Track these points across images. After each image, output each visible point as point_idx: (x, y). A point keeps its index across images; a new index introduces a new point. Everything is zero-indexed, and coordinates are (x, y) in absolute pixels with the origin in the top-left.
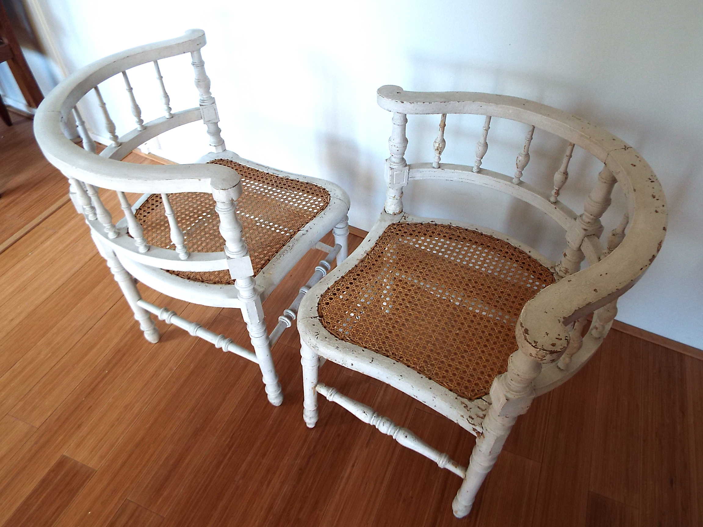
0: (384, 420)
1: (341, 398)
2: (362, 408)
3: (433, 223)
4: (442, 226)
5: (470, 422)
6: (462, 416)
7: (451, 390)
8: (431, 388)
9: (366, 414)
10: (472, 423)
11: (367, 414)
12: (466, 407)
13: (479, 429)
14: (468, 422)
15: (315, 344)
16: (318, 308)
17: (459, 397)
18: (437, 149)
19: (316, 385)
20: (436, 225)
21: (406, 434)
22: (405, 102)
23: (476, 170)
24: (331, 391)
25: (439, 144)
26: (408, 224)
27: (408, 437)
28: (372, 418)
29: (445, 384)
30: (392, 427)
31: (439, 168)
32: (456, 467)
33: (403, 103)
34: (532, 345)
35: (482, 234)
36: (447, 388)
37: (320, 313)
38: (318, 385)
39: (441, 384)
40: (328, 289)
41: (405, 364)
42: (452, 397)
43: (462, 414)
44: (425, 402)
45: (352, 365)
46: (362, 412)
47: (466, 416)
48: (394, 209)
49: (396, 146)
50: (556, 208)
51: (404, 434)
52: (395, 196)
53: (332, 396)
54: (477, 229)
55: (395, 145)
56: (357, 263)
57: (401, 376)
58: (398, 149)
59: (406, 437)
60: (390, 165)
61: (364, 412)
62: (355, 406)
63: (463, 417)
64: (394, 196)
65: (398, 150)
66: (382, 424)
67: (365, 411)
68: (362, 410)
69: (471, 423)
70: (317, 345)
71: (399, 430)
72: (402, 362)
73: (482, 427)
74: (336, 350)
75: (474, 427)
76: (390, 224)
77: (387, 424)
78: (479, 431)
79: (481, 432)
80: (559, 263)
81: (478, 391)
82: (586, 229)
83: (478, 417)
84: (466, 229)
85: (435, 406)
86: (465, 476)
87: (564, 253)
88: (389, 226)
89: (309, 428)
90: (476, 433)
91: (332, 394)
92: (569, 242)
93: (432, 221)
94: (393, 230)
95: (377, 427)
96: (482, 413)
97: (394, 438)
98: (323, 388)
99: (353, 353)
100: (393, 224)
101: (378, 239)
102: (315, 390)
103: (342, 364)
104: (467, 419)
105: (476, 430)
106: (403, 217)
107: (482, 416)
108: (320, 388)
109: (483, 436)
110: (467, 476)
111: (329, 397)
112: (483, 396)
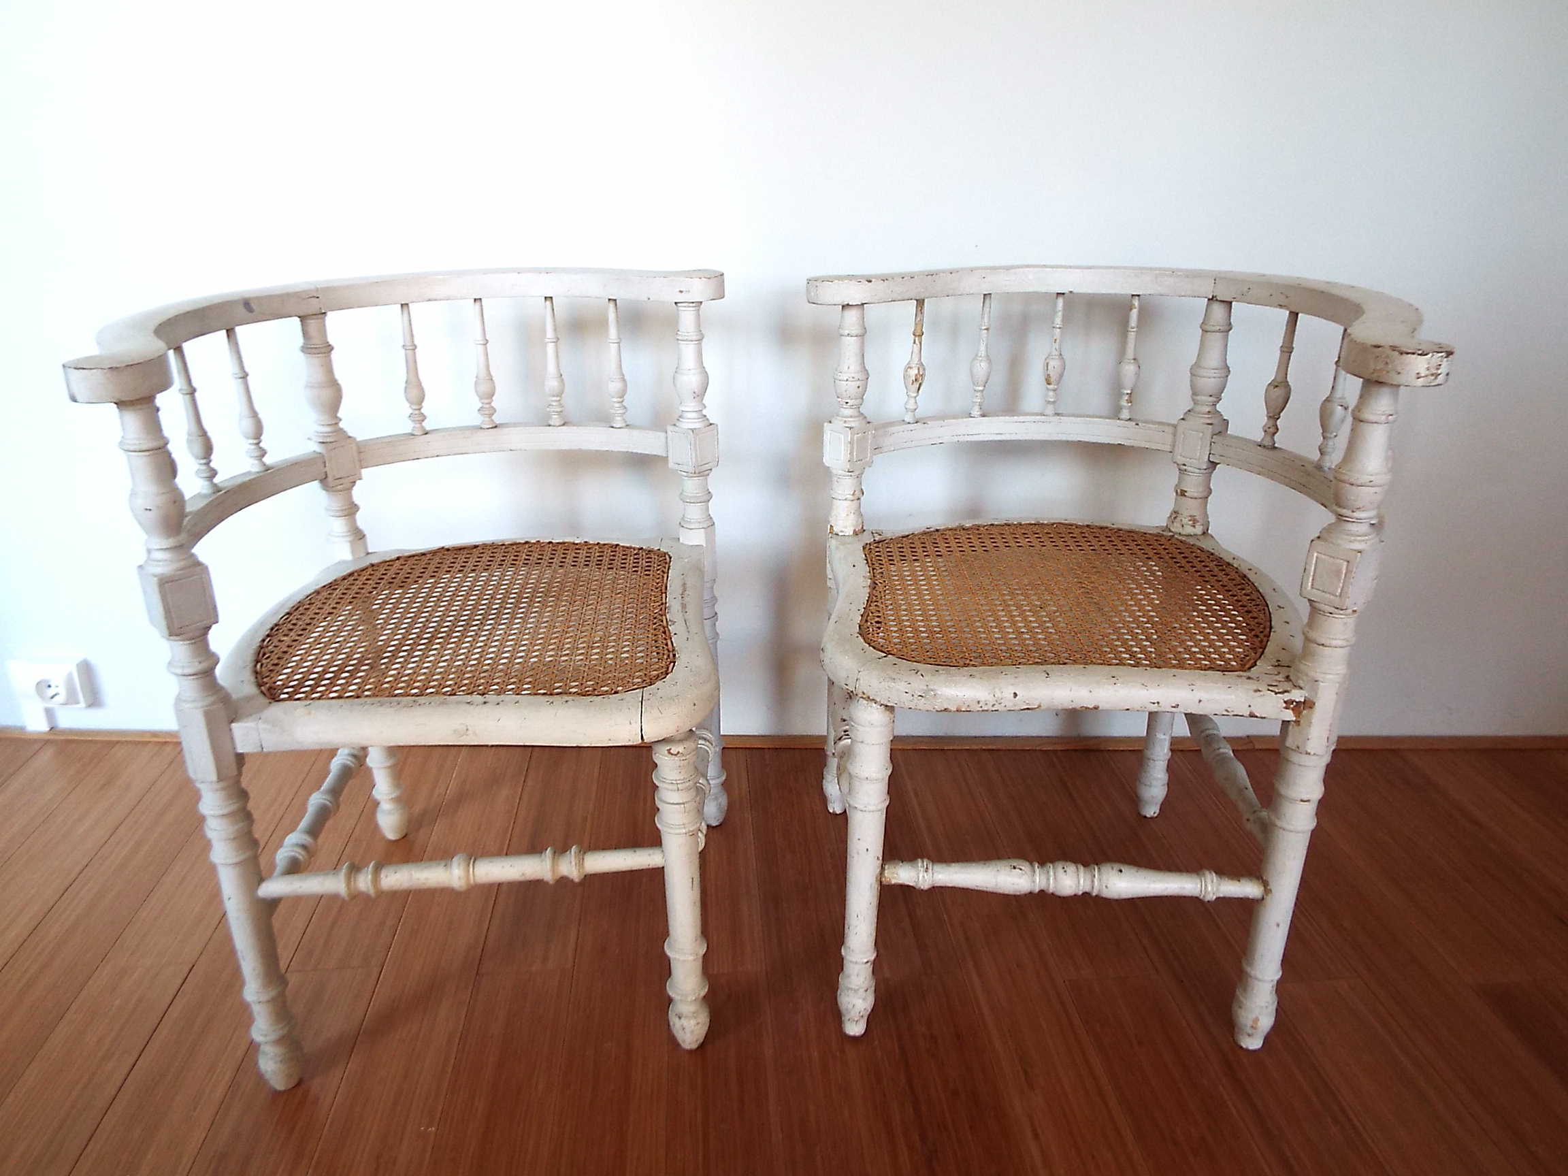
0: (1059, 865)
1: (948, 867)
2: (1005, 862)
3: (931, 529)
4: (949, 530)
5: (1277, 691)
6: (1257, 691)
7: (1204, 671)
9: (1021, 869)
10: (1280, 691)
11: (1023, 868)
12: (1249, 678)
13: (1297, 695)
14: (1273, 693)
15: (925, 688)
16: (873, 647)
17: (1226, 673)
18: (916, 380)
19: (883, 868)
21: (1117, 866)
22: (873, 280)
23: (979, 413)
24: (923, 862)
25: (919, 369)
26: (892, 538)
27: (1123, 870)
28: (1034, 872)
29: (1187, 666)
30: (1081, 868)
31: (917, 422)
32: (1239, 881)
33: (870, 282)
34: (1419, 355)
35: (1022, 525)
37: (886, 652)
38: (886, 867)
40: (860, 625)
43: (1255, 688)
44: (1178, 706)
45: (1015, 695)
46: (1008, 869)
47: (1263, 687)
48: (854, 524)
49: (856, 378)
50: (1137, 424)
51: (1113, 868)
52: (855, 491)
53: (930, 871)
55: (853, 375)
56: (869, 591)
57: (1113, 677)
58: (858, 383)
59: (1121, 871)
60: (845, 422)
61: (1015, 868)
62: (989, 867)
63: (1259, 691)
64: (852, 493)
65: (859, 387)
66: (1060, 871)
67: (1015, 864)
68: (1007, 866)
69: (1279, 693)
71: (1099, 870)
73: (1301, 688)
74: (971, 679)
75: (1287, 697)
76: (863, 544)
77: (1071, 868)
78: (1297, 700)
79: (1303, 700)
80: (1174, 516)
81: (1242, 661)
82: (1210, 422)
83: (1280, 681)
84: (992, 525)
85: (1200, 701)
86: (1265, 884)
87: (1179, 491)
88: (864, 548)
89: (854, 1038)
90: (1293, 709)
91: (927, 868)
92: (1184, 465)
93: (928, 528)
94: (878, 550)
95: (1051, 891)
96: (1280, 678)
97: (1094, 894)
98: (901, 866)
99: (1006, 674)
100: (867, 544)
101: (866, 562)
102: (881, 882)
103: (993, 705)
104: (1269, 690)
105: (1292, 702)
106: (875, 535)
107: (1283, 680)
108: (894, 870)
109: (1308, 704)
110: (1270, 883)
111: (924, 877)
112: (1256, 662)
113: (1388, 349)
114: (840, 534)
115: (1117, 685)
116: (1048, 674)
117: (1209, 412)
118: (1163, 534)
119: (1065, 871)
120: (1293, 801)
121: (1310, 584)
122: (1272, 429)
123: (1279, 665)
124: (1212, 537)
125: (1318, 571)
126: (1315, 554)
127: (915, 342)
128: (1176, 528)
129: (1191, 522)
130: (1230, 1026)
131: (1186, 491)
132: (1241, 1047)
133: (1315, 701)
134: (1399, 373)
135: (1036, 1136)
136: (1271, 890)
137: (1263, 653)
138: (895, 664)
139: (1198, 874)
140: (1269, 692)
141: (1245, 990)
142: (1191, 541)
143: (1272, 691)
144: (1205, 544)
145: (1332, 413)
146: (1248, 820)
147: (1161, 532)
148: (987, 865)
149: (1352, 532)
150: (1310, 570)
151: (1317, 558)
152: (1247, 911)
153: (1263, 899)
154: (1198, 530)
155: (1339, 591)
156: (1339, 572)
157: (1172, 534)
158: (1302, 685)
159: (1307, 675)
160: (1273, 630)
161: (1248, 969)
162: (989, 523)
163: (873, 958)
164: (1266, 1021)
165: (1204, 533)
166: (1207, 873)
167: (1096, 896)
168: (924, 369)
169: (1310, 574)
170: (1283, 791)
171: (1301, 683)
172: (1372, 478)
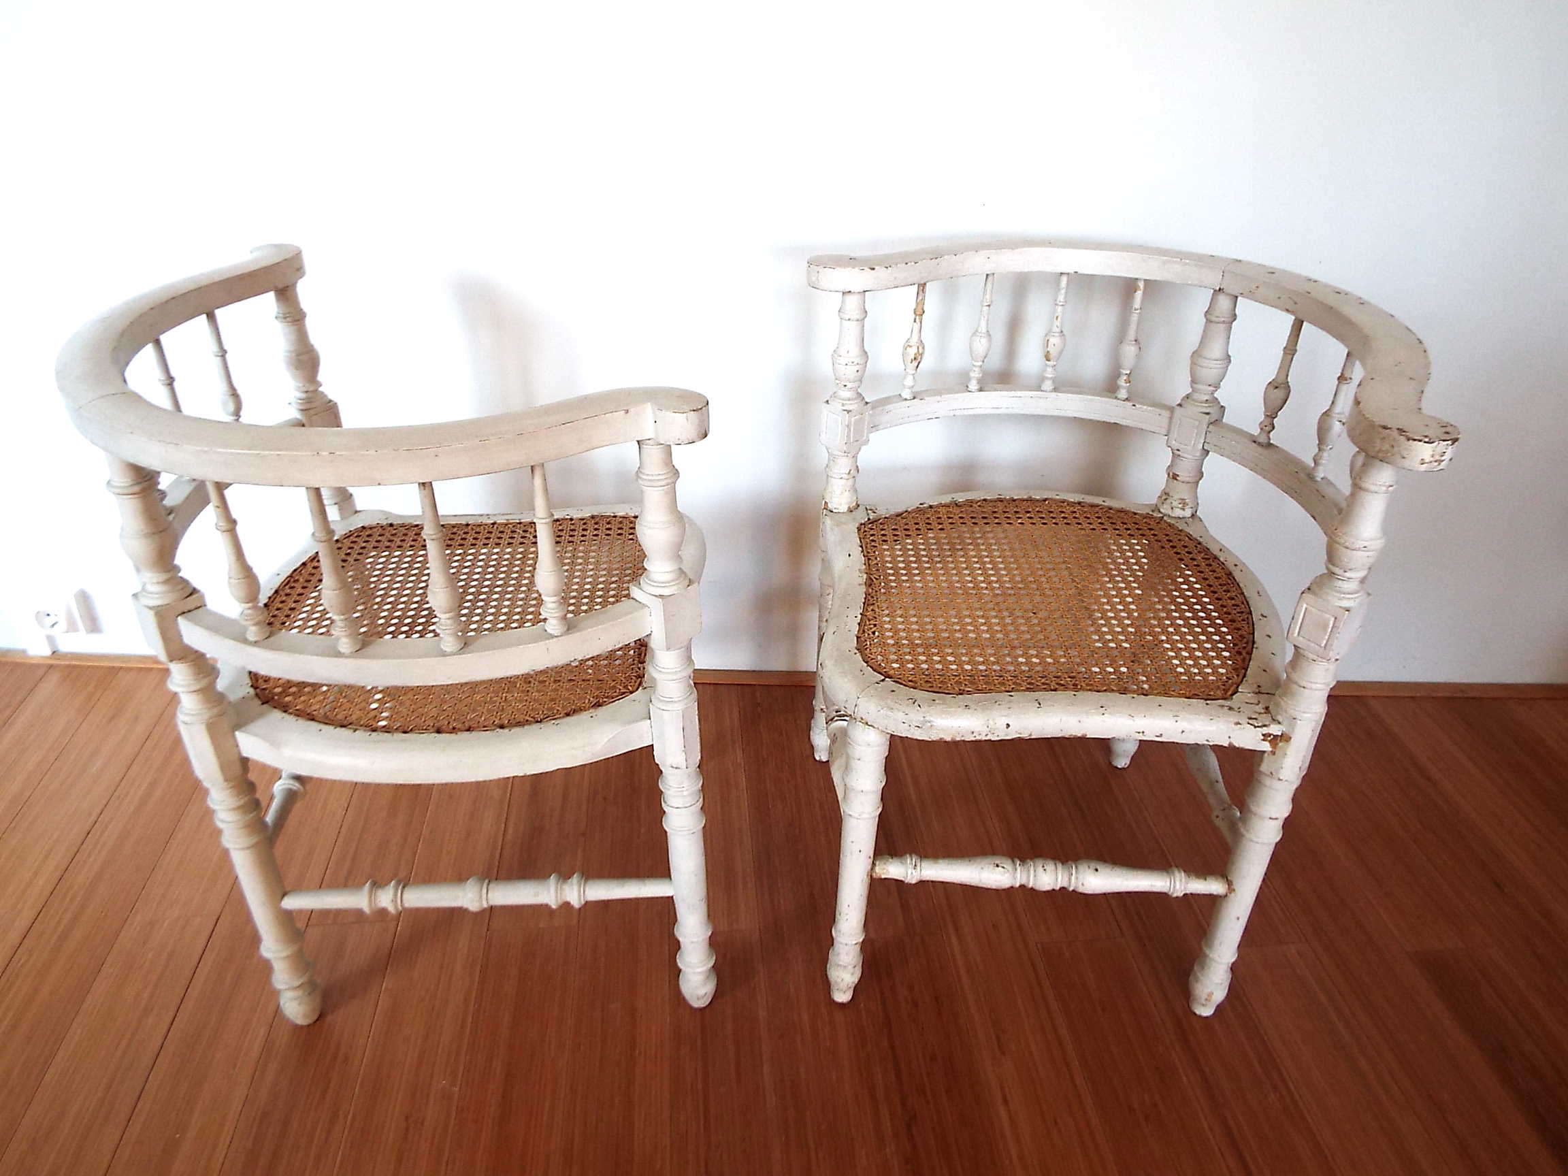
0: (1039, 862)
1: (936, 863)
2: (988, 860)
3: (925, 505)
4: (943, 506)
5: (1256, 725)
6: (1238, 723)
7: (1189, 698)
8: (1160, 706)
9: (1003, 867)
10: (1259, 725)
11: (1005, 866)
12: (1230, 708)
13: (1275, 730)
14: (1252, 727)
15: (922, 719)
16: (871, 667)
17: (1208, 702)
18: (915, 359)
19: (874, 864)
20: (931, 507)
21: (1093, 865)
22: (876, 268)
23: (976, 388)
24: (912, 860)
25: (918, 347)
26: (886, 518)
27: (1099, 870)
28: (1016, 869)
29: (1173, 693)
30: (1060, 866)
31: (914, 398)
32: (1206, 879)
33: (874, 269)
35: (1014, 500)
37: (884, 673)
38: (877, 863)
39: (1168, 695)
40: (858, 638)
41: (1090, 690)
42: (1200, 705)
43: (1236, 721)
44: (1161, 736)
45: (1008, 725)
46: (992, 866)
47: (1244, 720)
48: (849, 500)
49: (855, 363)
50: (1134, 405)
51: (1089, 867)
52: (850, 470)
53: (918, 868)
54: (1000, 495)
55: (853, 360)
56: (865, 590)
57: (1102, 707)
58: (857, 368)
59: (1097, 870)
60: (843, 405)
61: (997, 866)
62: (973, 864)
63: (1240, 724)
64: (847, 472)
65: (858, 371)
66: (1040, 869)
67: (996, 862)
68: (990, 864)
69: (1258, 727)
70: (927, 718)
71: (1076, 867)
73: (1279, 723)
74: (967, 711)
75: (1265, 730)
76: (857, 525)
77: (1050, 866)
78: (1275, 734)
79: (1280, 734)
80: (1164, 497)
81: (1224, 685)
82: (1207, 411)
83: (1260, 713)
84: (985, 500)
85: (1183, 732)
86: (1230, 883)
87: (1171, 474)
88: (859, 529)
89: (842, 1005)
90: (1270, 741)
91: (915, 865)
92: (1178, 450)
93: (921, 504)
94: (872, 532)
95: (1030, 886)
96: (1260, 708)
97: (1071, 889)
98: (891, 862)
99: (999, 705)
100: (861, 524)
101: (860, 549)
102: (871, 876)
103: (987, 735)
104: (1249, 723)
105: (1270, 735)
106: (869, 512)
107: (1263, 711)
108: (885, 866)
109: (1285, 738)
110: (1234, 883)
111: (912, 873)
112: (1238, 687)
113: (1396, 431)
114: (834, 511)
115: (1105, 715)
116: (1040, 704)
117: (1207, 400)
118: (1152, 515)
119: (1045, 870)
120: (1262, 818)
121: (1297, 631)
122: (1269, 425)
123: (1259, 692)
124: (1201, 521)
125: (1306, 621)
126: (1305, 606)
127: (915, 321)
128: (1165, 509)
129: (1180, 506)
130: (1186, 994)
131: (1178, 475)
132: (1195, 1014)
133: (1292, 736)
134: (1404, 458)
135: (1005, 1101)
136: (1234, 890)
137: (1244, 676)
138: (893, 691)
139: (1168, 872)
140: (1249, 725)
141: (1203, 968)
142: (1181, 526)
143: (1251, 725)
144: (1193, 530)
145: (1329, 429)
146: (1217, 817)
147: (1151, 513)
148: (972, 862)
149: (1341, 590)
150: (1298, 619)
151: (1306, 609)
152: (1209, 907)
153: (1226, 895)
154: (1188, 513)
155: (1325, 642)
156: (1326, 627)
157: (1161, 515)
158: (1281, 720)
159: (1286, 712)
160: (1255, 646)
161: (1207, 952)
162: (982, 498)
163: (861, 940)
164: (1220, 995)
165: (1193, 515)
166: (1176, 873)
167: (1073, 891)
168: (923, 348)
169: (1297, 622)
170: (1254, 809)
171: (1280, 718)
172: (1366, 544)
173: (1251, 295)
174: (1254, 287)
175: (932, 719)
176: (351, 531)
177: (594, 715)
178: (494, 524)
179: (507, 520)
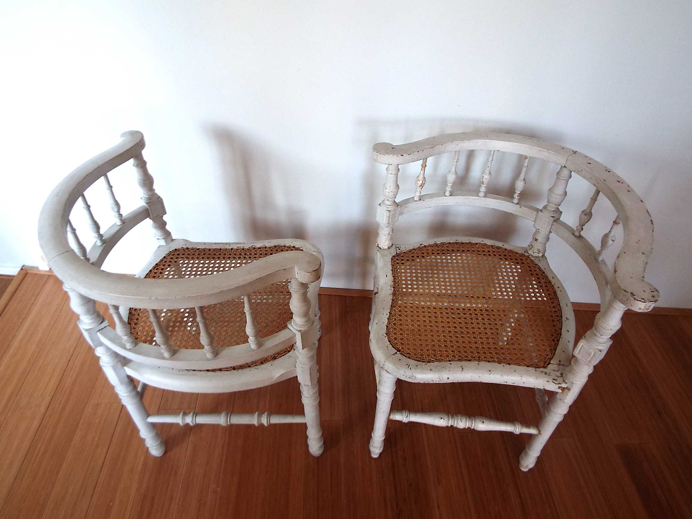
0: (459, 418)
1: (416, 415)
2: (438, 416)
3: (422, 246)
4: (430, 246)
5: (556, 382)
6: (548, 381)
7: (528, 366)
8: (515, 371)
9: (444, 419)
12: (546, 373)
13: (564, 385)
15: (411, 375)
16: (392, 345)
17: (537, 369)
18: (421, 185)
19: (390, 415)
20: (425, 246)
21: (482, 420)
22: (404, 155)
23: (449, 195)
24: (406, 413)
25: (423, 181)
26: (404, 253)
28: (449, 420)
29: (521, 363)
30: (468, 420)
31: (420, 200)
32: (529, 428)
33: (403, 155)
34: (642, 302)
35: (463, 243)
36: (524, 366)
37: (397, 348)
39: (519, 365)
40: (387, 326)
41: (485, 361)
42: (533, 371)
43: (547, 380)
44: (514, 383)
45: (448, 378)
46: (439, 418)
47: (551, 380)
48: (388, 244)
49: (393, 191)
50: (521, 207)
51: (480, 421)
53: (408, 418)
54: (456, 240)
55: (392, 190)
56: (392, 298)
57: (490, 371)
58: (394, 193)
59: (483, 422)
60: (387, 208)
61: (442, 418)
64: (388, 233)
65: (394, 195)
66: (459, 421)
68: (438, 417)
69: (557, 384)
70: (414, 375)
71: (475, 420)
72: (482, 360)
73: (566, 383)
74: (431, 372)
75: (560, 385)
76: (391, 257)
77: (464, 420)
78: (564, 387)
79: (566, 387)
80: (530, 247)
81: (544, 359)
82: (553, 216)
83: (558, 377)
84: (449, 243)
85: (524, 383)
86: (539, 431)
87: (534, 238)
88: (392, 259)
89: (375, 459)
90: (561, 389)
91: (407, 416)
92: (539, 230)
93: (421, 245)
94: (398, 262)
95: (455, 426)
96: (558, 374)
97: (472, 428)
98: (397, 414)
99: (445, 369)
100: (393, 256)
101: (392, 272)
102: (388, 419)
103: (439, 381)
104: (553, 382)
105: (561, 387)
106: (397, 248)
107: (560, 375)
108: (394, 416)
109: (568, 389)
110: (541, 431)
111: (405, 419)
112: (550, 361)
113: (630, 294)
114: (382, 248)
115: (491, 375)
116: (463, 369)
117: (554, 211)
118: (524, 254)
119: (461, 421)
120: (556, 414)
121: (577, 352)
123: (560, 364)
124: (546, 259)
125: (582, 350)
126: (582, 344)
127: (422, 170)
128: (530, 252)
129: (537, 252)
130: (518, 462)
131: (537, 240)
132: (521, 470)
133: (571, 388)
134: (632, 306)
135: (439, 507)
136: (541, 434)
137: (554, 354)
138: (400, 360)
139: (513, 424)
140: (553, 383)
141: (525, 455)
142: (536, 262)
143: (554, 383)
144: (541, 265)
145: (606, 243)
147: (524, 253)
148: (431, 416)
149: (599, 341)
150: (579, 347)
151: (582, 345)
152: (530, 438)
153: (537, 435)
154: (541, 255)
155: (589, 360)
156: (590, 355)
157: (528, 255)
158: (567, 382)
159: (570, 379)
160: (561, 337)
161: (528, 451)
162: (449, 242)
163: (384, 439)
164: (531, 466)
165: (543, 255)
166: (517, 426)
167: (473, 429)
168: (425, 181)
169: (578, 349)
170: (552, 409)
171: (566, 381)
172: (612, 328)
173: (578, 172)
174: (580, 170)
175: (415, 375)
176: (170, 252)
177: (272, 364)
178: (232, 249)
179: (238, 247)
